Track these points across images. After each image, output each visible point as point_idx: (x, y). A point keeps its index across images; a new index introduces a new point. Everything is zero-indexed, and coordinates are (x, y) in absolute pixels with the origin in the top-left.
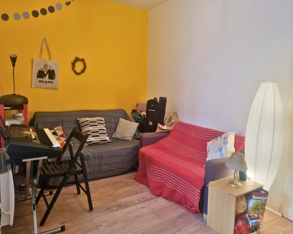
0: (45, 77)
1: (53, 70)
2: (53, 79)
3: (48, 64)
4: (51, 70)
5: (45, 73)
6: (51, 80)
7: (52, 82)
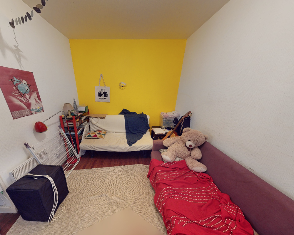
0: (102, 96)
1: (106, 92)
2: (106, 97)
3: (103, 89)
4: (105, 92)
5: (102, 94)
6: (106, 98)
7: (106, 99)
